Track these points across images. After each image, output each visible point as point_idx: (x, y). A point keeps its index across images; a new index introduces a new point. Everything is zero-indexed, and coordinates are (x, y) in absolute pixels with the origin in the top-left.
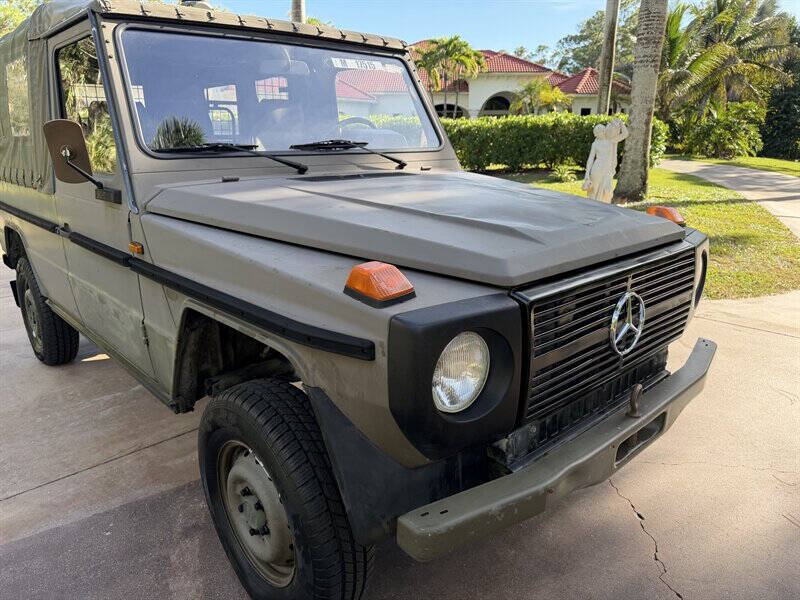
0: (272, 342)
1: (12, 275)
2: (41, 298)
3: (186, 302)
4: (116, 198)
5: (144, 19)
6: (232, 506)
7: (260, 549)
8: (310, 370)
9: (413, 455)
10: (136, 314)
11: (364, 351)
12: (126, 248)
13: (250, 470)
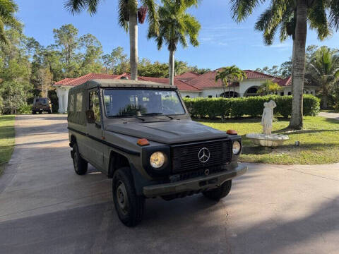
2: (79, 155)
4: (100, 127)
5: (109, 87)
6: (118, 197)
7: (122, 206)
8: (131, 159)
10: (102, 154)
11: (138, 154)
12: (101, 138)
13: (122, 187)
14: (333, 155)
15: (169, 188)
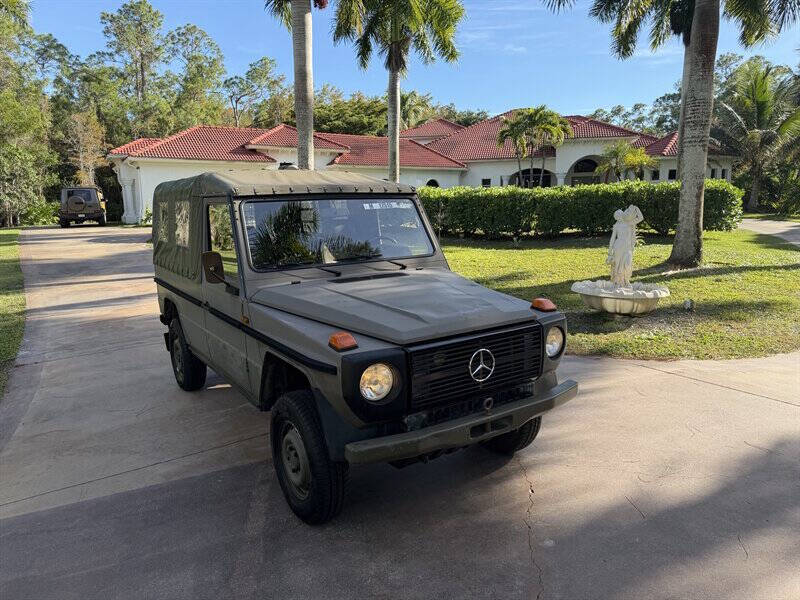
0: (301, 368)
1: (166, 329)
2: (186, 347)
3: (267, 349)
4: (236, 292)
5: (256, 196)
6: (285, 458)
7: (295, 479)
8: (315, 379)
9: (358, 421)
10: (244, 355)
11: (332, 370)
12: (239, 318)
13: (293, 436)
14: (769, 332)
15: (402, 445)
